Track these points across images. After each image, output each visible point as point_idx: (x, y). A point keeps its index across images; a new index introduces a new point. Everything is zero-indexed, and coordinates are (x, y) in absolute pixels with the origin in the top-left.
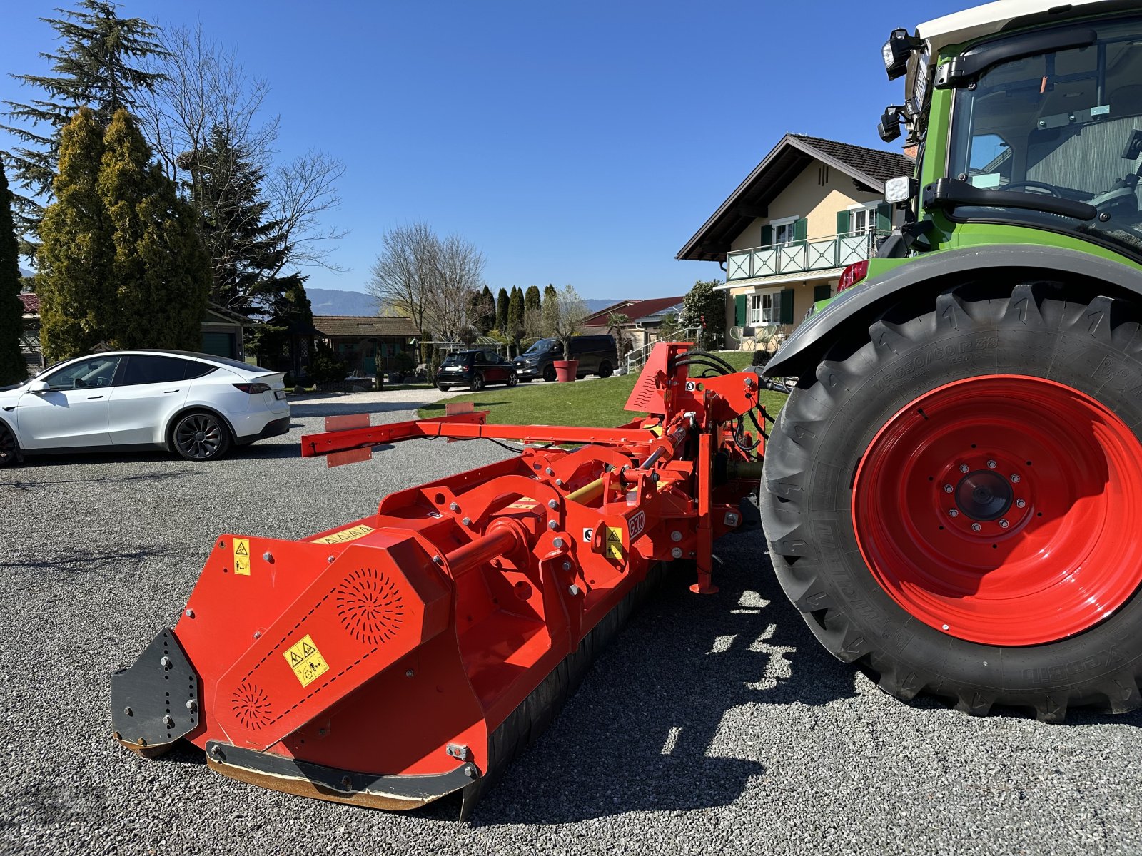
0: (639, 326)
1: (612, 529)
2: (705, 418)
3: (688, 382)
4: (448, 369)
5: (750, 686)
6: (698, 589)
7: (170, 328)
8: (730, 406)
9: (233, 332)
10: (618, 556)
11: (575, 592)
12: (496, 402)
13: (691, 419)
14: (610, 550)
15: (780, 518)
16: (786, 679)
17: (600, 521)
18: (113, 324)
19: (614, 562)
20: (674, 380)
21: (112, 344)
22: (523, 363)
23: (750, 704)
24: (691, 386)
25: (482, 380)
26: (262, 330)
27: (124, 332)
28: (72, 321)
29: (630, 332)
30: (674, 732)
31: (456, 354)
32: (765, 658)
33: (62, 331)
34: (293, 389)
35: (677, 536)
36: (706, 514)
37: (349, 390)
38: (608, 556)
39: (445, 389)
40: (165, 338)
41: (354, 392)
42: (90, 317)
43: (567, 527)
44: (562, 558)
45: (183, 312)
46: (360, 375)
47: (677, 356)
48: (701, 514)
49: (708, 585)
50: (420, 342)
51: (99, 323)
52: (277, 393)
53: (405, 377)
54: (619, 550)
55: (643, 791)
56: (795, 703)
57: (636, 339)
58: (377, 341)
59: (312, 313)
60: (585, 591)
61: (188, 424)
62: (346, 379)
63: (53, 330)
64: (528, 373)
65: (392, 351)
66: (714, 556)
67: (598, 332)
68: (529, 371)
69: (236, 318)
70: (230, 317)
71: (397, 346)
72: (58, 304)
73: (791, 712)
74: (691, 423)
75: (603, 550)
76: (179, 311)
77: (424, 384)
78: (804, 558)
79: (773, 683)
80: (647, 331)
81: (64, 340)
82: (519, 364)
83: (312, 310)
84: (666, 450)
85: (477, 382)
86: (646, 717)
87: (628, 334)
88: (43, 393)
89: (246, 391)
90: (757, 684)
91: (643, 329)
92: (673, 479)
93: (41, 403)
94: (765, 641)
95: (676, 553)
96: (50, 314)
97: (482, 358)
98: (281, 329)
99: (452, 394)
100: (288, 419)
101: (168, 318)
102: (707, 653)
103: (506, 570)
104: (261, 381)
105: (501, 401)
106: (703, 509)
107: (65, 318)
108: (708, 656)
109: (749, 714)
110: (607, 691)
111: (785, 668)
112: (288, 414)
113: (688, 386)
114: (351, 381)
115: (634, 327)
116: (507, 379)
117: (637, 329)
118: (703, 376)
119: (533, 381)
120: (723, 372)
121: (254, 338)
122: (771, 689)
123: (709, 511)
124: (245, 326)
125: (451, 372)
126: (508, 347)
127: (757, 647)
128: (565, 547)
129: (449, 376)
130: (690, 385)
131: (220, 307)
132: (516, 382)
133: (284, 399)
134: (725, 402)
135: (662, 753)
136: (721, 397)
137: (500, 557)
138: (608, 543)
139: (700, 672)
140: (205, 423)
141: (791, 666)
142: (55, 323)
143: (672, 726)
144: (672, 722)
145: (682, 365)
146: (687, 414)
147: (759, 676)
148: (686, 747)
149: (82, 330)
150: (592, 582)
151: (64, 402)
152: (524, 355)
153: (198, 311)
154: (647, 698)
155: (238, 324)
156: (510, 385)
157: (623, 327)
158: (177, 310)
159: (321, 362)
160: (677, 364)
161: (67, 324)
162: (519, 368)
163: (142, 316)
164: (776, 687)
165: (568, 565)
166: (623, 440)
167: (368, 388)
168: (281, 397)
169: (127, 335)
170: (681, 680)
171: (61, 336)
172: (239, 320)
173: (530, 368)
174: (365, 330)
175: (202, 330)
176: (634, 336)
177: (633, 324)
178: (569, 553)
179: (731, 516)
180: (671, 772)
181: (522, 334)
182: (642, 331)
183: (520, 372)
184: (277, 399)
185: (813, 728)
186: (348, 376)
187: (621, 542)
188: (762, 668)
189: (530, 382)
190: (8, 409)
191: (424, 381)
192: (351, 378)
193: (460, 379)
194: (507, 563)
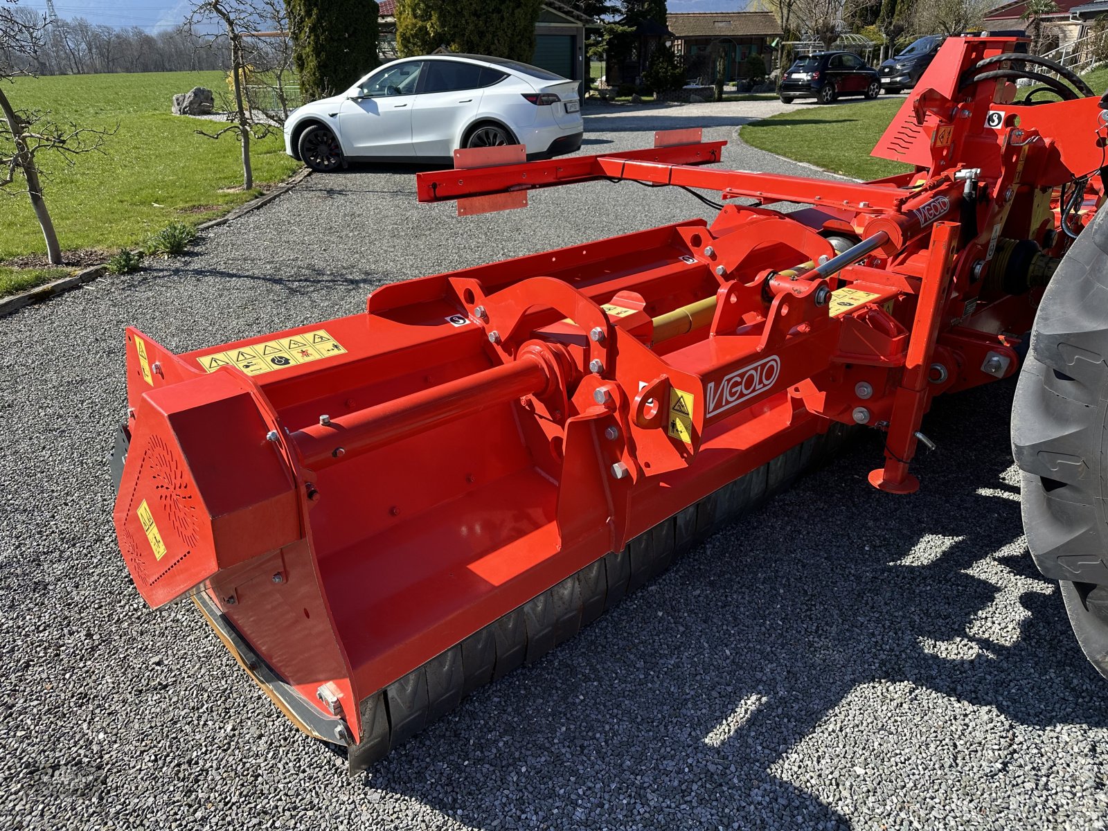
0: (1074, 18)
1: (679, 393)
2: (1000, 181)
3: (991, 112)
4: (795, 76)
5: (928, 646)
6: (880, 481)
7: (503, 30)
8: (1062, 159)
9: (574, 33)
10: (685, 437)
11: (619, 475)
12: (840, 119)
13: (968, 181)
14: (674, 425)
15: (1049, 407)
16: (998, 649)
17: (664, 376)
18: (454, 27)
19: (678, 444)
20: (963, 108)
21: (453, 48)
22: (892, 69)
23: (905, 685)
24: (997, 118)
25: (834, 89)
26: (611, 31)
27: (464, 35)
28: (420, 24)
29: (1059, 26)
30: (750, 703)
31: (809, 57)
32: (986, 593)
33: (412, 35)
34: (630, 98)
35: (865, 391)
36: (918, 366)
37: (685, 99)
38: (670, 434)
39: (788, 100)
40: (498, 40)
41: (690, 103)
42: (434, 18)
43: (618, 374)
44: (604, 421)
45: (516, 11)
46: (704, 82)
47: (981, 63)
48: (909, 365)
49: (899, 478)
50: (783, 43)
51: (443, 26)
52: (568, 105)
53: (754, 84)
54: (686, 428)
55: (630, 808)
56: (989, 707)
57: (1065, 36)
58: (730, 42)
59: (666, 10)
60: (634, 476)
61: (479, 137)
62: (685, 87)
63: (404, 34)
64: (896, 82)
65: (747, 54)
66: (919, 435)
67: (1012, 26)
68: (898, 79)
69: (578, 18)
70: (573, 17)
71: (754, 48)
72: (409, 6)
73: (972, 724)
74: (967, 190)
75: (663, 422)
76: (513, 11)
77: (772, 94)
78: (1075, 489)
79: (971, 652)
80: (1085, 24)
81: (414, 44)
82: (887, 70)
83: (667, 7)
84: (889, 238)
85: (828, 92)
86: (727, 658)
87: (1056, 29)
88: (360, 100)
89: (534, 103)
90: (942, 645)
91: (1080, 22)
92: (894, 289)
93: (357, 110)
94: (1005, 561)
95: (860, 415)
96: (403, 16)
97: (839, 62)
98: (630, 29)
99: (797, 106)
100: (580, 134)
101: (502, 19)
102: (891, 564)
103: (541, 417)
104: (550, 91)
105: (846, 118)
106: (915, 357)
107: (414, 21)
108: (890, 569)
109: (894, 704)
110: (698, 592)
111: (1011, 626)
112: (581, 129)
113: (991, 119)
114: (691, 90)
115: (1067, 18)
116: (866, 90)
117: (1071, 21)
118: (1028, 102)
119: (902, 92)
120: (1066, 94)
121: (603, 40)
122: (963, 662)
123: (924, 361)
124: (587, 26)
125: (799, 80)
126: (882, 48)
127: (986, 570)
128: (610, 403)
129: (794, 86)
130: (995, 118)
131: (562, 5)
132: (877, 93)
133: (577, 111)
134: (1053, 152)
135: (707, 740)
136: (1047, 141)
137: (530, 396)
138: (673, 414)
139: (860, 595)
140: (495, 136)
141: (1025, 626)
142: (407, 26)
143: (753, 689)
144: (760, 681)
145: (986, 79)
146: (964, 173)
147: (955, 629)
148: (750, 741)
149: (427, 33)
150: (647, 465)
151: (374, 110)
152: (896, 57)
153: (530, 10)
154: (748, 622)
155: (580, 24)
156: (869, 98)
157: (1043, 20)
158: (510, 9)
159: (661, 68)
160: (976, 78)
161: (415, 27)
162: (886, 75)
163: (478, 17)
164: (972, 662)
165: (612, 433)
166: (861, 205)
167: (708, 98)
168: (573, 110)
169: (465, 39)
170: (821, 603)
171: (411, 40)
172: (581, 20)
173: (900, 76)
174: (723, 29)
175: (535, 33)
176: (1063, 32)
177: (1066, 15)
178: (617, 415)
179: (995, 359)
180: (695, 787)
181: (899, 31)
182: (1076, 25)
183: (885, 80)
184: (567, 112)
185: (992, 777)
186: (687, 84)
187: (691, 416)
188: (968, 614)
189: (898, 93)
190: (333, 115)
191: (772, 90)
192: (693, 86)
193: (807, 90)
194: (540, 408)
